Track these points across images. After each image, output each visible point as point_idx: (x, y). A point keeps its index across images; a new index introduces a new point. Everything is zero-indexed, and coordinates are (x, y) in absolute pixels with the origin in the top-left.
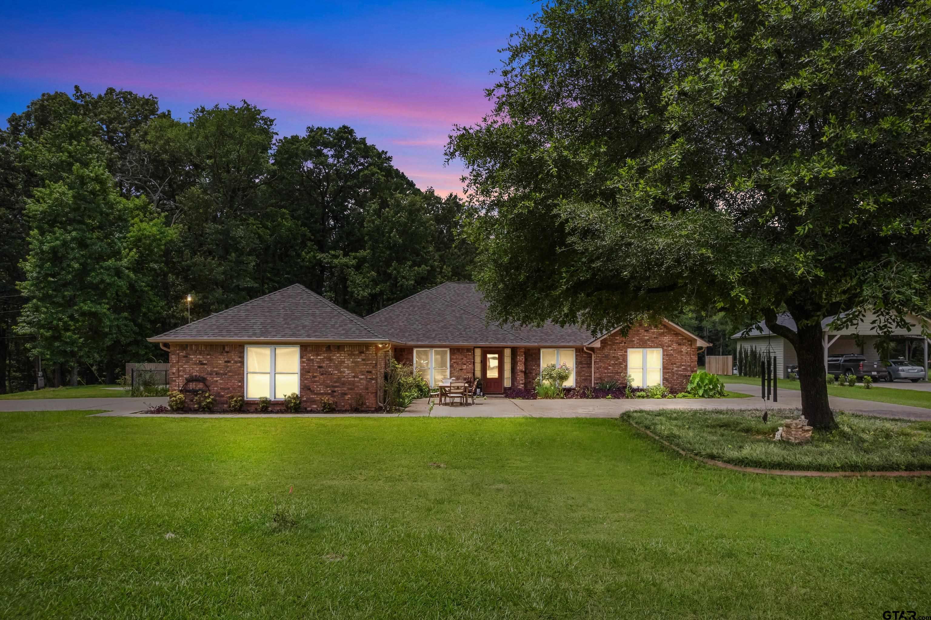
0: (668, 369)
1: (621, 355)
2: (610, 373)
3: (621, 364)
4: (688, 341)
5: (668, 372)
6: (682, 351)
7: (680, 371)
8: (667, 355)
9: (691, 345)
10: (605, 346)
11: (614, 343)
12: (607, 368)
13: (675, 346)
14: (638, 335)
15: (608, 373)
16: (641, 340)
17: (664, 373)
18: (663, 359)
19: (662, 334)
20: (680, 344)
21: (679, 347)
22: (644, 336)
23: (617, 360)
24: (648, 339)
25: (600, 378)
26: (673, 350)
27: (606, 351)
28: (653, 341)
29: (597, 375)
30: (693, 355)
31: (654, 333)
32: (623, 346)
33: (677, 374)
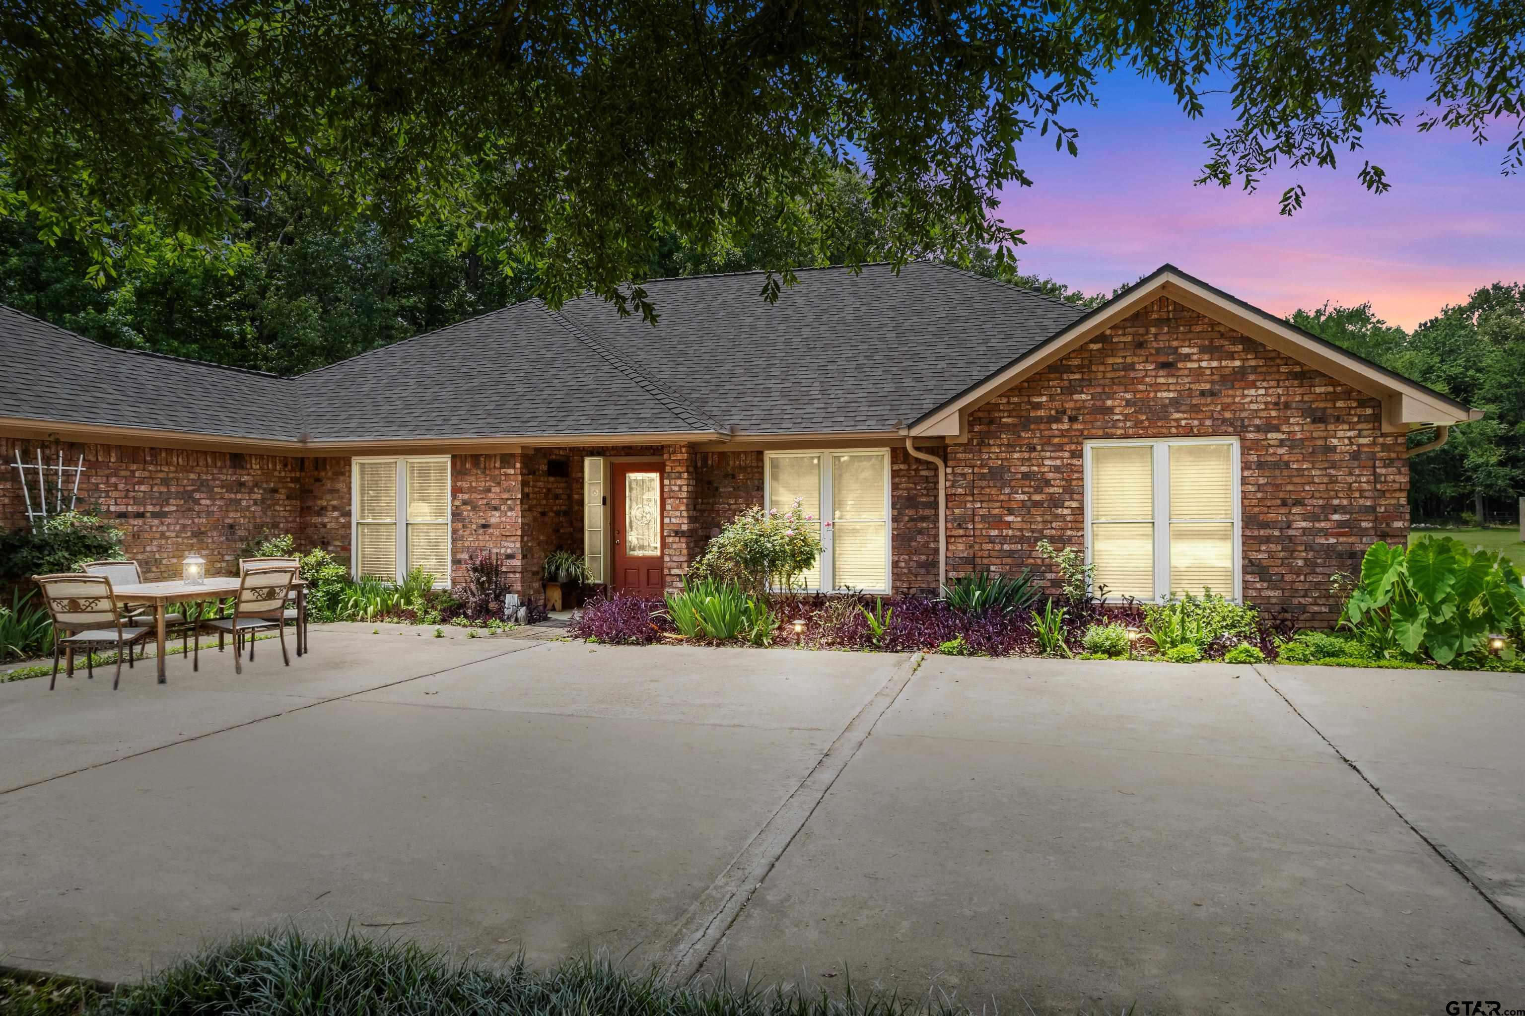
0: (1265, 525)
1: (1057, 469)
2: (1012, 539)
3: (1055, 502)
4: (1362, 404)
5: (1268, 540)
6: (1333, 449)
7: (1326, 533)
8: (1260, 465)
9: (1376, 419)
10: (989, 434)
11: (1026, 423)
12: (998, 522)
13: (1297, 426)
14: (1128, 384)
15: (1004, 539)
16: (1141, 405)
17: (1248, 541)
18: (1244, 481)
19: (1238, 378)
20: (1320, 419)
21: (1318, 431)
22: (1156, 387)
23: (1038, 490)
24: (1174, 402)
25: (971, 561)
26: (1291, 443)
27: (994, 454)
28: (1195, 409)
29: (960, 548)
30: (1388, 463)
31: (1198, 374)
32: (1063, 434)
33: (1309, 548)
